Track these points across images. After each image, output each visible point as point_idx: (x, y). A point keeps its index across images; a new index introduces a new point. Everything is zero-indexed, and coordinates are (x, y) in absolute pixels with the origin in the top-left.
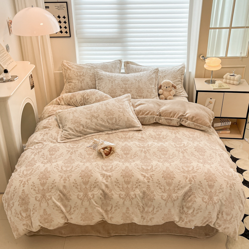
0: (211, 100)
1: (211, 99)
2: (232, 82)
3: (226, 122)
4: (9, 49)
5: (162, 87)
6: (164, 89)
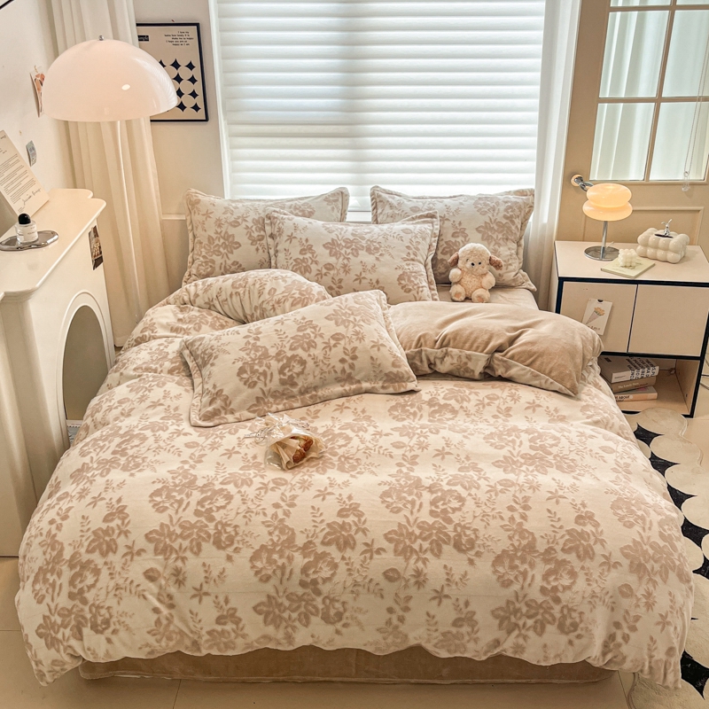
2: (660, 253)
3: (646, 369)
4: (35, 154)
5: (460, 262)
6: (465, 270)
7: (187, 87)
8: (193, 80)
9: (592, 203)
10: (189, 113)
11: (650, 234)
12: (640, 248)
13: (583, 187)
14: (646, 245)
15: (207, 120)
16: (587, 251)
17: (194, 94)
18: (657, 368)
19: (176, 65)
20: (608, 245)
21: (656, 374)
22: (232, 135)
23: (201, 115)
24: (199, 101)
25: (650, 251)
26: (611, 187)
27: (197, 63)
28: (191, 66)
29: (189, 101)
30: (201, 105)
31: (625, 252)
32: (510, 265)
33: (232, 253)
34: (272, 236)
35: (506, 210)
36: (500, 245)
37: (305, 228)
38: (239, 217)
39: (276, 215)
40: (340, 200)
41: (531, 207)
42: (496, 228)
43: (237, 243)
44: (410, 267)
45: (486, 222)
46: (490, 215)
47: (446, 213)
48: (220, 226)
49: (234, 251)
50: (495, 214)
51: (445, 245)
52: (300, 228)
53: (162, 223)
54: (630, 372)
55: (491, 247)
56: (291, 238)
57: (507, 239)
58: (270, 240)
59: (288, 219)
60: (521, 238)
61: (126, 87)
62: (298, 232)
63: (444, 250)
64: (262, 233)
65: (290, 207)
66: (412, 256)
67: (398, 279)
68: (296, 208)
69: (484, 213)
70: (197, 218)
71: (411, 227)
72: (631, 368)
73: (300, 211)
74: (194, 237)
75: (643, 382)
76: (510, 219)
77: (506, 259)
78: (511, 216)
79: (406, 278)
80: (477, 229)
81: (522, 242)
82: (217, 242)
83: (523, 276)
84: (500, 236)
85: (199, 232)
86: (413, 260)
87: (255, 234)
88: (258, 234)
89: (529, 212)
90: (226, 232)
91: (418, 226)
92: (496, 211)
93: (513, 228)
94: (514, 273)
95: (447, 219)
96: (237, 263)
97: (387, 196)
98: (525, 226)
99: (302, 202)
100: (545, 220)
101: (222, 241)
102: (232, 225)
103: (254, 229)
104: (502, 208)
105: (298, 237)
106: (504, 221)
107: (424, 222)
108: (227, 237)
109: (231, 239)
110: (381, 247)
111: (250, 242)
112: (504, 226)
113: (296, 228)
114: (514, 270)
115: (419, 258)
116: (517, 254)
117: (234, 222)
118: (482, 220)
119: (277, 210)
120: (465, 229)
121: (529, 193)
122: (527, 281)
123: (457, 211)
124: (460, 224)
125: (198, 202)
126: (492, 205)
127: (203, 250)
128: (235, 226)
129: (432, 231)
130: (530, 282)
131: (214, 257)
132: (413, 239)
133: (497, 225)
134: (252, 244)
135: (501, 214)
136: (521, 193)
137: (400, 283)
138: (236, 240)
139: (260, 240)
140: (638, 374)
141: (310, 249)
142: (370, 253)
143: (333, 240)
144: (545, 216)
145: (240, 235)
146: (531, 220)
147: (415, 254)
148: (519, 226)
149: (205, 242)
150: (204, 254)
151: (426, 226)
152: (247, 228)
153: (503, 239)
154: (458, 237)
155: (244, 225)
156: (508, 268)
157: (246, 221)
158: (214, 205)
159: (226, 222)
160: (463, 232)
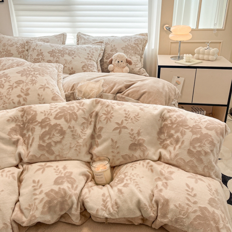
0: (178, 79)
1: (178, 77)
2: (206, 57)
3: (200, 112)
5: (113, 61)
6: (115, 65)
11: (200, 49)
12: (196, 55)
13: (169, 30)
14: (199, 53)
25: (201, 56)
31: (187, 55)
32: (137, 64)
34: (27, 50)
35: (135, 41)
36: (132, 56)
37: (41, 45)
38: (14, 43)
39: (30, 41)
40: (62, 37)
41: (147, 41)
42: (130, 48)
43: (12, 54)
44: (89, 62)
45: (126, 46)
46: (128, 43)
47: (108, 41)
48: (5, 46)
50: (130, 42)
51: (107, 55)
52: (39, 45)
55: (128, 56)
56: (34, 49)
57: (136, 53)
58: (26, 52)
59: (35, 42)
60: (142, 55)
62: (37, 47)
63: (107, 57)
64: (24, 49)
66: (90, 58)
69: (125, 42)
71: (91, 46)
73: (43, 41)
76: (137, 44)
77: (135, 62)
78: (137, 43)
79: (86, 67)
80: (122, 48)
81: (143, 56)
82: (3, 53)
83: (143, 70)
84: (132, 52)
86: (90, 59)
87: (20, 50)
88: (22, 49)
89: (146, 43)
90: (7, 49)
91: (94, 46)
92: (131, 41)
93: (138, 48)
94: (139, 68)
95: (109, 44)
97: (83, 36)
98: (144, 49)
99: (45, 38)
101: (5, 53)
103: (20, 47)
104: (133, 40)
105: (37, 49)
106: (134, 45)
109: (9, 52)
110: (75, 53)
111: (18, 53)
112: (134, 47)
113: (37, 45)
114: (139, 67)
115: (94, 59)
116: (141, 61)
117: (11, 44)
118: (124, 44)
120: (116, 48)
121: (145, 35)
122: (145, 72)
123: (113, 41)
124: (114, 46)
126: (129, 39)
128: (12, 46)
129: (101, 48)
130: (146, 73)
132: (91, 50)
133: (131, 47)
135: (133, 42)
136: (142, 35)
137: (83, 69)
138: (11, 52)
139: (22, 52)
141: (42, 54)
142: (70, 56)
143: (53, 50)
145: (13, 50)
146: (146, 47)
147: (91, 57)
148: (141, 48)
151: (98, 46)
152: (17, 47)
153: (134, 53)
154: (113, 51)
155: (15, 46)
156: (135, 66)
157: (17, 44)
158: (4, 38)
159: (8, 44)
160: (116, 50)
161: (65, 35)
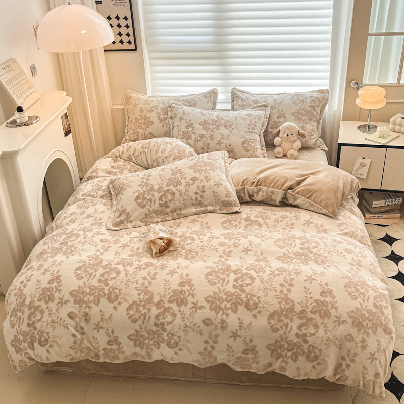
0: (363, 160)
1: (364, 158)
3: (394, 199)
4: (36, 71)
5: (280, 133)
6: (284, 138)
7: (124, 31)
8: (127, 26)
9: (361, 98)
10: (126, 46)
11: (398, 117)
12: (391, 126)
13: (358, 89)
14: (395, 124)
15: (136, 49)
16: (359, 128)
17: (128, 35)
18: (401, 199)
19: (117, 18)
20: (372, 123)
21: (401, 202)
22: (151, 58)
23: (132, 47)
24: (131, 39)
26: (374, 88)
27: (129, 17)
28: (126, 18)
29: (125, 39)
30: (132, 41)
31: (381, 128)
33: (149, 127)
34: (171, 118)
35: (311, 102)
36: (306, 123)
37: (189, 113)
38: (153, 107)
39: (174, 105)
40: (213, 96)
41: (327, 100)
42: (304, 113)
43: (152, 122)
44: (250, 137)
45: (298, 110)
46: (301, 105)
47: (274, 104)
48: (142, 111)
49: (150, 126)
50: (304, 105)
51: (273, 123)
52: (187, 113)
53: (112, 110)
54: (384, 201)
55: (301, 124)
56: (181, 119)
57: (311, 120)
58: (170, 120)
59: (181, 108)
60: (320, 119)
61: (83, 32)
62: (185, 115)
63: (272, 126)
64: (166, 116)
65: (183, 101)
66: (251, 130)
67: (242, 144)
68: (186, 101)
69: (297, 104)
70: (130, 107)
71: (252, 112)
72: (384, 199)
73: (189, 103)
74: (129, 117)
75: (392, 207)
76: (313, 107)
77: (310, 132)
78: (314, 106)
79: (247, 143)
80: (292, 114)
81: (321, 121)
82: (140, 121)
83: (321, 142)
84: (306, 118)
85: (131, 115)
86: (252, 132)
87: (162, 117)
88: (164, 116)
89: (326, 103)
90: (146, 116)
91: (257, 112)
92: (305, 103)
93: (315, 113)
94: (314, 140)
95: (275, 108)
96: (152, 133)
97: (240, 94)
98: (323, 111)
99: (190, 97)
100: (336, 108)
101: (143, 120)
102: (149, 111)
103: (161, 113)
104: (308, 101)
105: (185, 118)
106: (309, 109)
107: (260, 110)
108: (146, 118)
109: (148, 120)
110: (233, 124)
111: (159, 121)
112: (309, 111)
113: (184, 113)
114: (315, 139)
115: (256, 131)
116: (317, 129)
117: (150, 109)
118: (295, 108)
119: (175, 102)
120: (285, 114)
121: (326, 92)
122: (323, 145)
123: (281, 103)
124: (282, 110)
125: (131, 97)
126: (302, 99)
127: (133, 126)
128: (151, 112)
129: (265, 115)
130: (325, 146)
131: (139, 130)
132: (252, 120)
133: (305, 111)
134: (160, 122)
135: (308, 104)
136: (321, 92)
137: (243, 146)
138: (151, 120)
139: (164, 120)
140: (389, 202)
141: (192, 125)
142: (226, 128)
143: (205, 120)
144: (335, 106)
145: (153, 117)
146: (327, 108)
147: (253, 129)
148: (319, 112)
149: (134, 121)
150: (133, 128)
151: (261, 112)
152: (157, 113)
153: (308, 120)
154: (281, 118)
155: (155, 111)
156: (310, 137)
157: (157, 109)
158: (139, 99)
159: (146, 109)
160: (284, 116)
161: (216, 93)
